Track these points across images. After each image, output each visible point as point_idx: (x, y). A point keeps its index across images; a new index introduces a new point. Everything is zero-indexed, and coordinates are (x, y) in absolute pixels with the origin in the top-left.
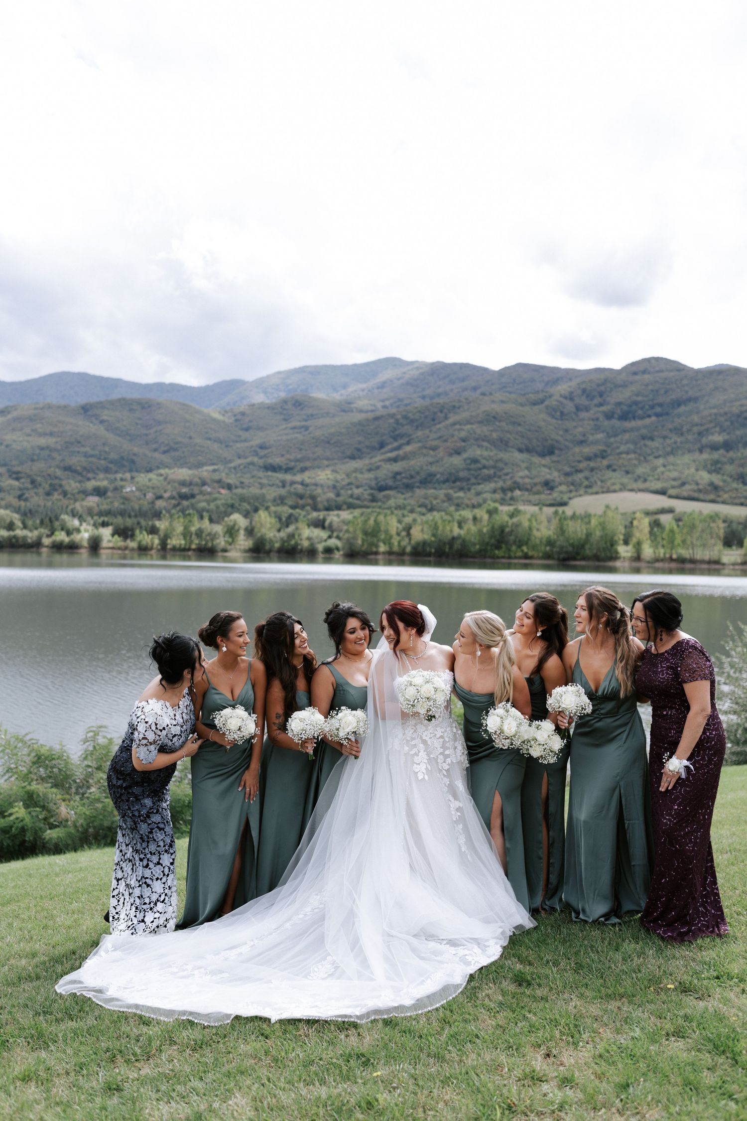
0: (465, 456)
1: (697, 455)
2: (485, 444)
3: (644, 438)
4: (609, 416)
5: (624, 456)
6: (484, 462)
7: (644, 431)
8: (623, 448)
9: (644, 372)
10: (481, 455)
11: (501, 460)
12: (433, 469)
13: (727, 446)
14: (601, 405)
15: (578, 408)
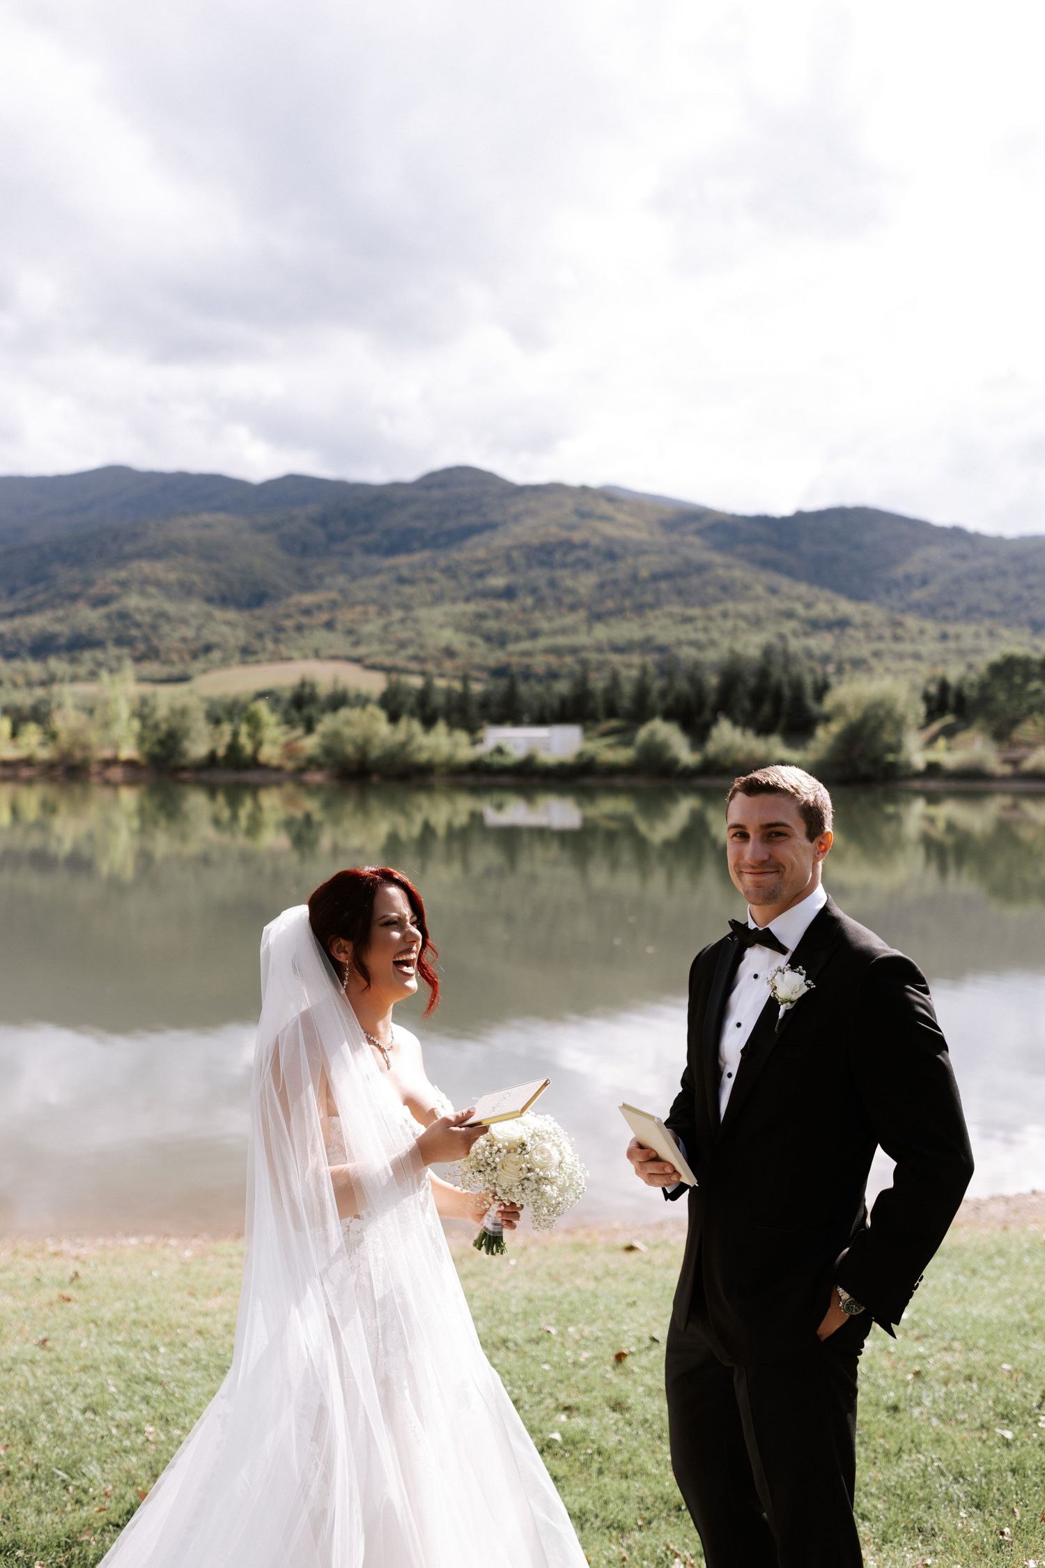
0: (114, 607)
1: (461, 607)
2: (152, 590)
3: (402, 580)
4: (368, 549)
5: (359, 609)
6: (138, 617)
7: (405, 572)
8: (361, 595)
9: (442, 485)
10: (138, 609)
11: (163, 615)
12: (58, 628)
13: (509, 593)
14: (365, 532)
15: (332, 538)
